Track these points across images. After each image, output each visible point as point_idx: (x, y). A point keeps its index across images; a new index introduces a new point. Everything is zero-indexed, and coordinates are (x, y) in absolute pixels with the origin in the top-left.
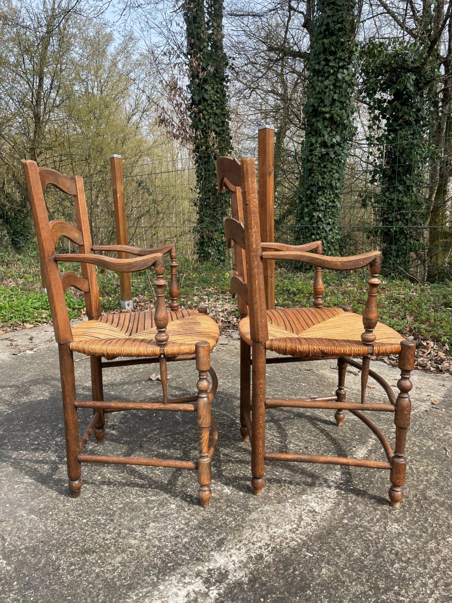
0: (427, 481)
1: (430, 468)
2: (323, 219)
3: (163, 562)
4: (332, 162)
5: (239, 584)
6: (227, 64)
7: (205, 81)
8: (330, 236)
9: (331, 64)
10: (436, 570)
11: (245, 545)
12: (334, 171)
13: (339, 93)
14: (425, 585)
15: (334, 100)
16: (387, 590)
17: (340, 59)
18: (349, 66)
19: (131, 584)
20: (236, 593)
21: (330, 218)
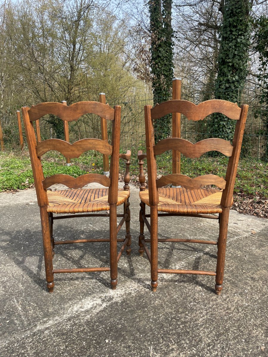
0: (227, 270)
1: (232, 264)
2: (226, 126)
3: (87, 291)
4: (232, 92)
5: (117, 303)
6: (173, 36)
7: (160, 46)
8: (230, 136)
9: (233, 33)
10: (211, 308)
11: (125, 288)
12: (234, 97)
13: (238, 51)
14: (201, 313)
15: (235, 55)
16: (181, 313)
17: (240, 30)
18: (245, 34)
19: (71, 298)
20: (114, 306)
21: (230, 125)
